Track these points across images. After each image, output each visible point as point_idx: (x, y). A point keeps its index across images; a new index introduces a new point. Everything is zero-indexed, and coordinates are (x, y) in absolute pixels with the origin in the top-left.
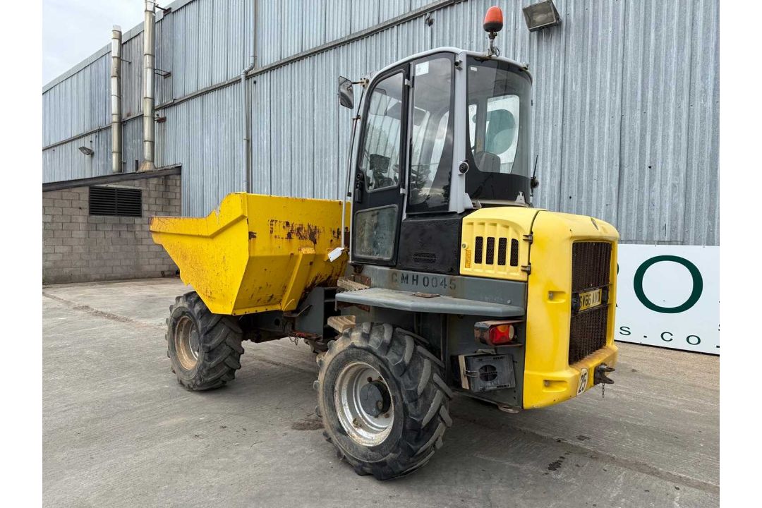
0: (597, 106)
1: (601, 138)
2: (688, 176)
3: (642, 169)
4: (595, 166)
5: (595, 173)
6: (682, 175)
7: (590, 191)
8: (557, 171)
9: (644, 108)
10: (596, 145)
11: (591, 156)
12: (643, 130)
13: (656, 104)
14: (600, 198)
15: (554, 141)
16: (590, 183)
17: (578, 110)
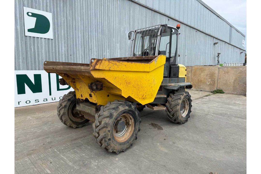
0: (77, 27)
1: (79, 38)
2: (98, 53)
3: (89, 50)
4: (77, 46)
5: (77, 48)
6: (97, 53)
7: (76, 53)
8: (66, 45)
9: (88, 32)
10: (77, 39)
11: (76, 43)
12: (89, 38)
13: (91, 32)
14: (79, 56)
15: (64, 34)
16: (76, 51)
17: (71, 26)
